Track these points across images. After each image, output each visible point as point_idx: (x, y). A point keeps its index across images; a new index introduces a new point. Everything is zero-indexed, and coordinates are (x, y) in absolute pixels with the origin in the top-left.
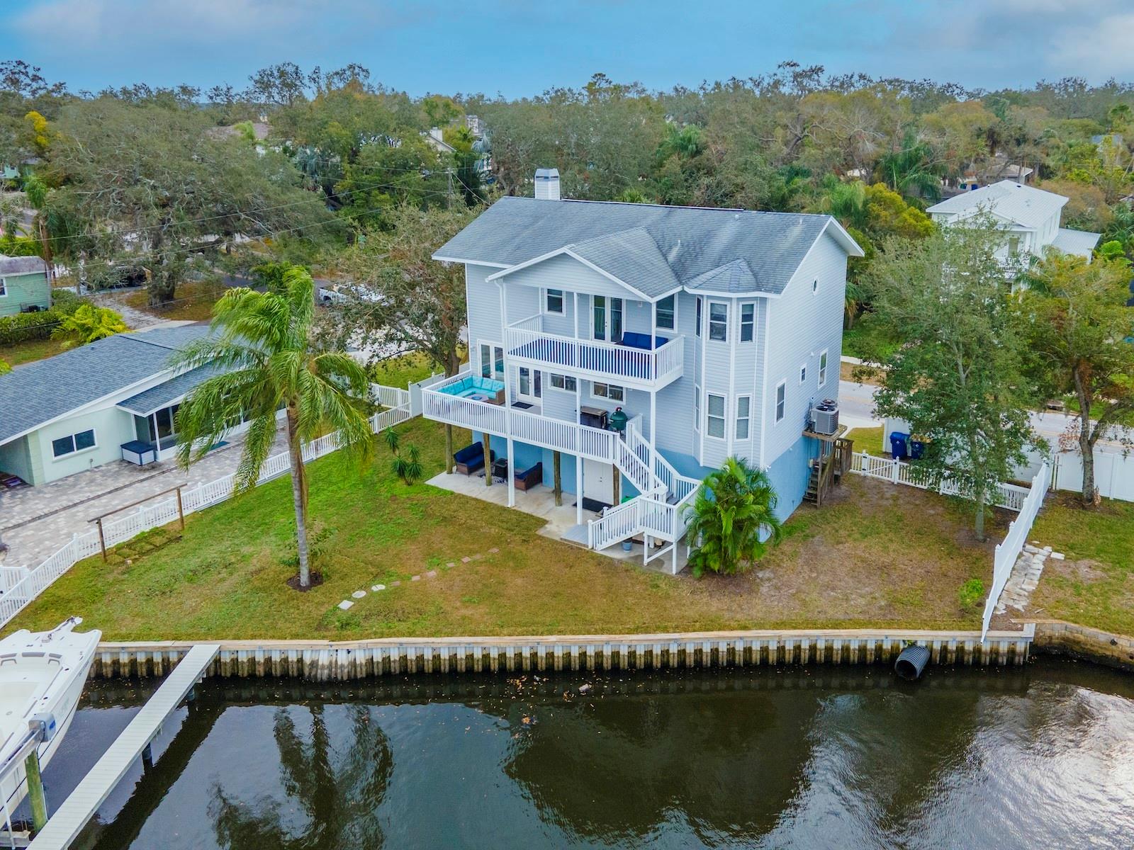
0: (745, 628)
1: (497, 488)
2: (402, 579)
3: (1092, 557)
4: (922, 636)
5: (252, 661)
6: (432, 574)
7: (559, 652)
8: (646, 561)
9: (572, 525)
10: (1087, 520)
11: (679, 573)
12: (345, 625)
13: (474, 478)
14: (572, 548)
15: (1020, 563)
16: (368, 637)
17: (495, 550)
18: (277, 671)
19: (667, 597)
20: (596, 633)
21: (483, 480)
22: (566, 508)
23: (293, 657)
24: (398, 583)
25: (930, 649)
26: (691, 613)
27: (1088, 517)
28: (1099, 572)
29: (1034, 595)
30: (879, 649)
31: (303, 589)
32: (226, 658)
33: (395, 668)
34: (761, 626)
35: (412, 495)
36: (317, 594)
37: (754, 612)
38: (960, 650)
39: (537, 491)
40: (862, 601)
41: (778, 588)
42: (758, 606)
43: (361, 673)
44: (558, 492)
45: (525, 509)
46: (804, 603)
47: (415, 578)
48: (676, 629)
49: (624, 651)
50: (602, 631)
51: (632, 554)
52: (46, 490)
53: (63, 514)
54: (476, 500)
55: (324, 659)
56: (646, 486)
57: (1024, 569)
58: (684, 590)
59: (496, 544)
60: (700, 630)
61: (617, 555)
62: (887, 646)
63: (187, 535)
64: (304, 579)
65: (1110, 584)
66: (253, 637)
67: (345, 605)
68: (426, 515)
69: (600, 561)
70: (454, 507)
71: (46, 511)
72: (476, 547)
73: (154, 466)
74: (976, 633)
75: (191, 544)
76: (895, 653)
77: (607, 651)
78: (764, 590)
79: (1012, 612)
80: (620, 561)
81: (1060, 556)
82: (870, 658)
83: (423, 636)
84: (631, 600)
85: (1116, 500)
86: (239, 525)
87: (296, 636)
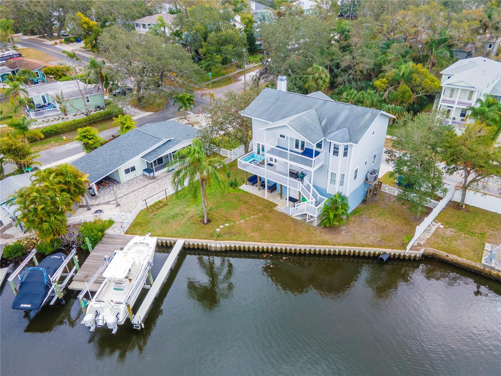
0: (335, 245)
1: (262, 191)
2: (234, 222)
3: (453, 227)
4: (388, 251)
5: (194, 244)
6: (242, 221)
7: (279, 248)
8: (307, 221)
9: (285, 207)
10: (457, 214)
11: (317, 226)
12: (218, 236)
13: (254, 187)
14: (285, 215)
15: (428, 228)
16: (225, 240)
17: (261, 214)
18: (201, 248)
19: (313, 233)
20: (290, 243)
21: (257, 188)
22: (283, 200)
23: (205, 244)
24: (232, 223)
25: (390, 254)
26: (319, 239)
27: (458, 212)
28: (453, 233)
29: (428, 239)
30: (375, 253)
31: (205, 224)
32: (187, 243)
33: (233, 249)
34: (339, 245)
35: (235, 193)
36: (209, 226)
37: (338, 240)
38: (399, 255)
39: (275, 193)
40: (373, 238)
41: (347, 233)
42: (339, 238)
43: (223, 250)
44: (281, 194)
45: (270, 200)
46: (354, 238)
47: (237, 222)
48: (314, 244)
49: (298, 249)
50: (292, 243)
51: (303, 218)
52: (125, 185)
53: (132, 194)
54: (255, 195)
55: (213, 245)
56: (309, 198)
57: (429, 230)
58: (318, 232)
59: (261, 212)
60: (321, 245)
61: (298, 218)
62: (377, 253)
63: (169, 204)
64: (206, 221)
65: (454, 237)
66: (194, 238)
67: (218, 230)
68: (240, 200)
69: (293, 220)
70: (248, 198)
71: (127, 193)
72: (255, 213)
73: (154, 178)
74: (404, 251)
75: (170, 207)
76: (379, 255)
77: (293, 249)
78: (343, 233)
79: (419, 245)
80: (299, 220)
81: (442, 227)
82: (372, 255)
83: (240, 241)
84: (301, 234)
85: (472, 206)
86: (183, 201)
87: (205, 239)
